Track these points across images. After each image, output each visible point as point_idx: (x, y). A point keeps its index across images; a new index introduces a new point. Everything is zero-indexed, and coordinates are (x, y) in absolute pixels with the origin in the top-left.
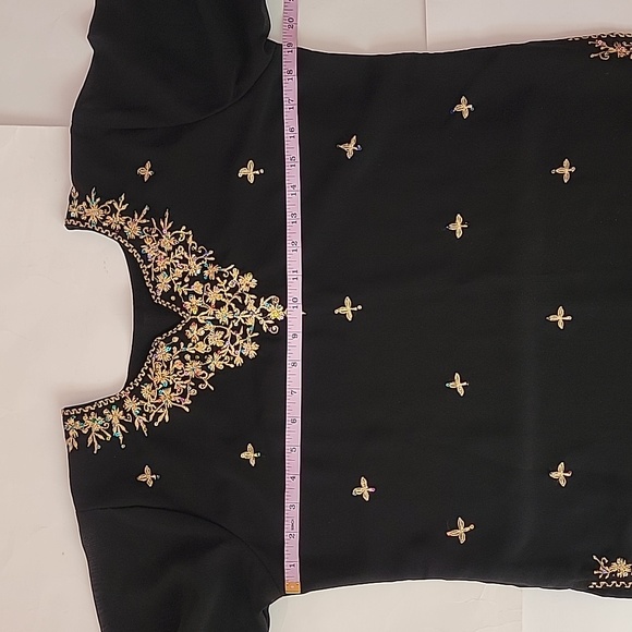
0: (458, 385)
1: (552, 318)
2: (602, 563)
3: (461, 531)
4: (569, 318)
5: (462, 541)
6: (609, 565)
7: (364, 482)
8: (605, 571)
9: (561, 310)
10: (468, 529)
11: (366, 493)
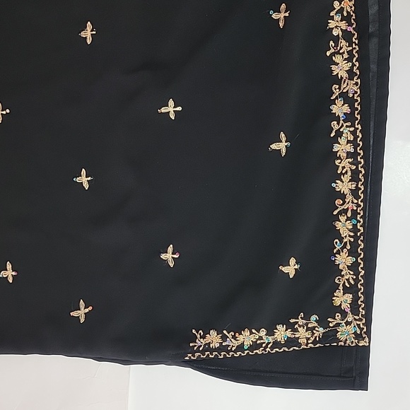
0: (84, 180)
1: (163, 110)
2: (199, 336)
3: (81, 313)
4: (179, 109)
5: (82, 320)
6: (203, 337)
7: (9, 266)
8: (200, 342)
9: (171, 103)
10: (87, 310)
11: (10, 276)
